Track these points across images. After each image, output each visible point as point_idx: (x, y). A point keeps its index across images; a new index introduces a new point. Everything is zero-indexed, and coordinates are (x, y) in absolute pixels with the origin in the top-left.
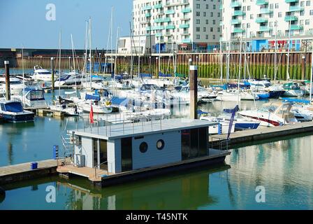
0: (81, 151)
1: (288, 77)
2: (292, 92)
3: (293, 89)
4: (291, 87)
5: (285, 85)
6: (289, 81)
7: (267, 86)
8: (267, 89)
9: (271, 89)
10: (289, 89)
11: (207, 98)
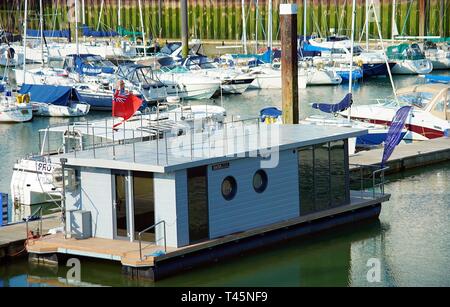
0: (79, 203)
1: (395, 31)
2: (408, 65)
3: (409, 57)
4: (404, 53)
5: (390, 49)
6: (398, 39)
7: (357, 51)
8: (357, 59)
9: (366, 58)
10: (401, 58)
11: (233, 82)
